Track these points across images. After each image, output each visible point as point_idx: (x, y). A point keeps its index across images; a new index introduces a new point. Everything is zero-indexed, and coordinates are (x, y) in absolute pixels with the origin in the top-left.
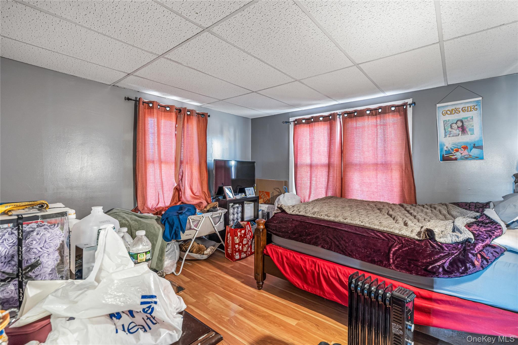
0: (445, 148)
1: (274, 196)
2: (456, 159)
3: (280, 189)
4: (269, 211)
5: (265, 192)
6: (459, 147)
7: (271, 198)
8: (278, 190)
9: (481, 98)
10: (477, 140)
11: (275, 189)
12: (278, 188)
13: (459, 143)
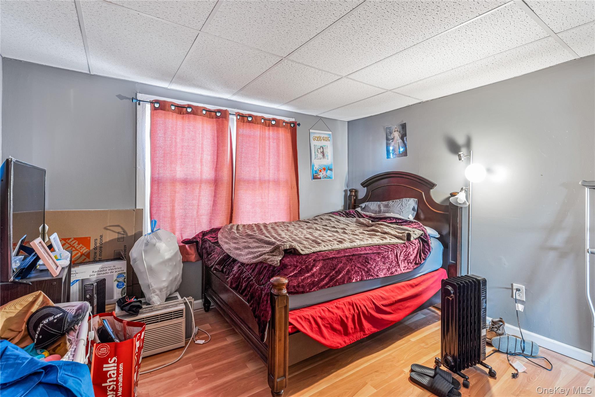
0: (315, 169)
1: (106, 243)
2: (320, 178)
3: (123, 227)
4: (102, 277)
5: (75, 239)
6: (322, 169)
7: (95, 249)
8: (119, 230)
9: (331, 133)
10: (330, 164)
11: (108, 228)
12: (118, 226)
13: (322, 165)
